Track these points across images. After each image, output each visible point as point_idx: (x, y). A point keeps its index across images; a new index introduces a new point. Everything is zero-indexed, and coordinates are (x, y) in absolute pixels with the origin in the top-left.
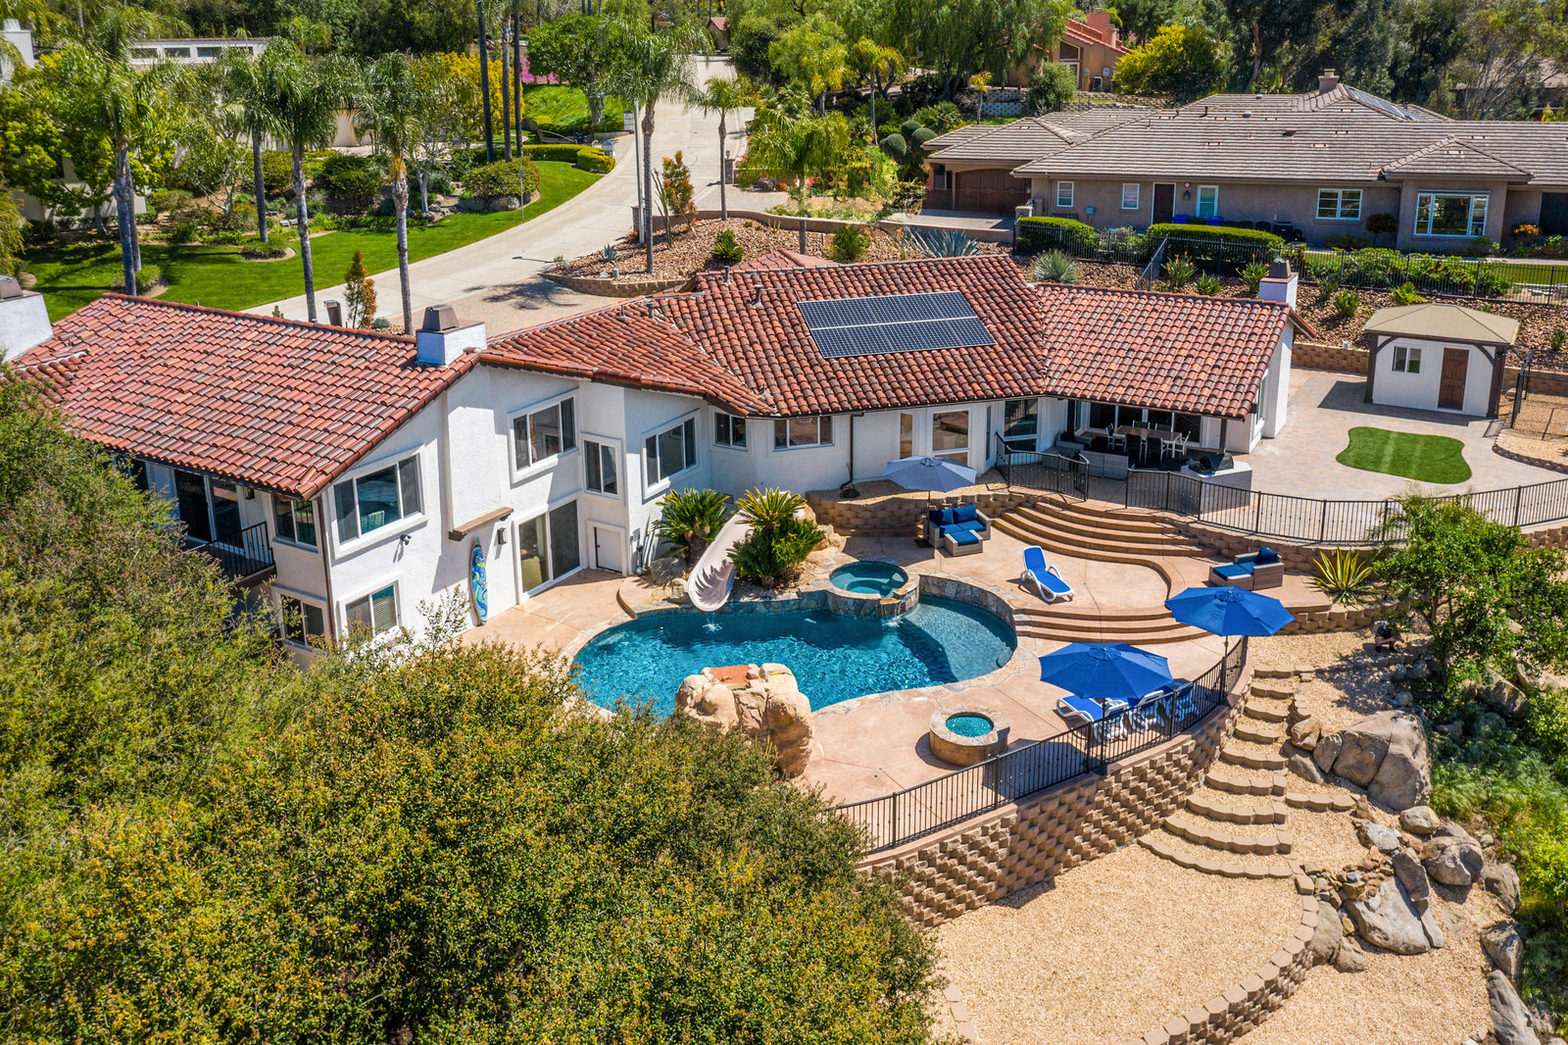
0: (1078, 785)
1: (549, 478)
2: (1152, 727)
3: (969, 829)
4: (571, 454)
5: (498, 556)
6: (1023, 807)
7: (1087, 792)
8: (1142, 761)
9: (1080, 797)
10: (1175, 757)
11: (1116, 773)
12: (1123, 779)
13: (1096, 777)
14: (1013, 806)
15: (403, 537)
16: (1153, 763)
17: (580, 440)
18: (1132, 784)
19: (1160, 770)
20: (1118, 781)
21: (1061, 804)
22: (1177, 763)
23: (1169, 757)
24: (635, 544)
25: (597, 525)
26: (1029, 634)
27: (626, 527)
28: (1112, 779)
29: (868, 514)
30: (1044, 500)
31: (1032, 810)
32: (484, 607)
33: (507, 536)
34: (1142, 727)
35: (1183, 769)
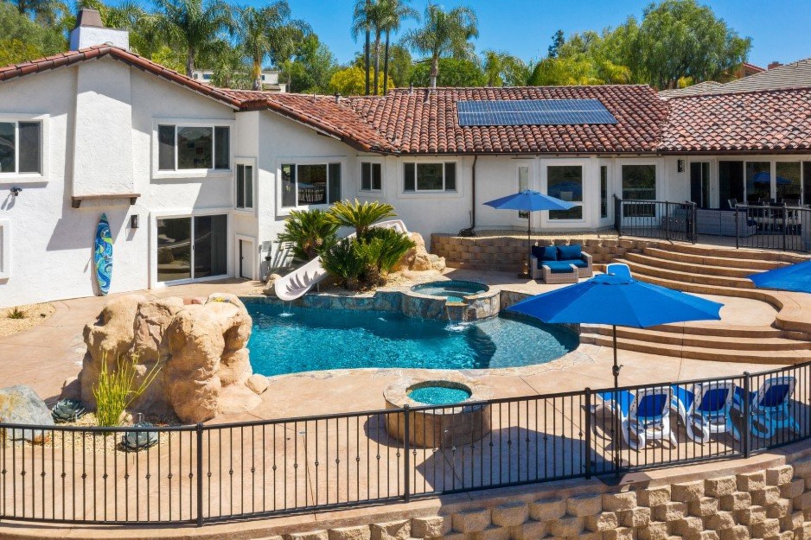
0: (564, 493)
1: (198, 186)
2: (716, 437)
3: (345, 523)
4: (222, 173)
5: (130, 238)
6: (453, 507)
7: (582, 508)
8: (690, 477)
9: (568, 515)
10: (753, 485)
11: (640, 487)
12: (652, 500)
13: (601, 487)
14: (437, 503)
15: (16, 190)
16: (710, 487)
17: (234, 162)
18: (672, 515)
19: (725, 503)
20: (643, 502)
21: (531, 520)
22: (757, 497)
23: (741, 483)
24: (264, 255)
25: (243, 238)
26: (594, 342)
27: (256, 237)
28: (632, 496)
29: (477, 249)
30: (652, 245)
31: (472, 517)
32: (108, 281)
33: (142, 223)
34: (699, 433)
35: (771, 510)
